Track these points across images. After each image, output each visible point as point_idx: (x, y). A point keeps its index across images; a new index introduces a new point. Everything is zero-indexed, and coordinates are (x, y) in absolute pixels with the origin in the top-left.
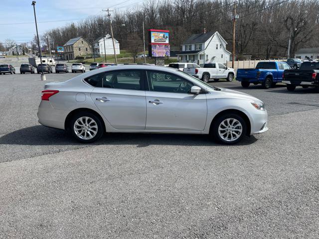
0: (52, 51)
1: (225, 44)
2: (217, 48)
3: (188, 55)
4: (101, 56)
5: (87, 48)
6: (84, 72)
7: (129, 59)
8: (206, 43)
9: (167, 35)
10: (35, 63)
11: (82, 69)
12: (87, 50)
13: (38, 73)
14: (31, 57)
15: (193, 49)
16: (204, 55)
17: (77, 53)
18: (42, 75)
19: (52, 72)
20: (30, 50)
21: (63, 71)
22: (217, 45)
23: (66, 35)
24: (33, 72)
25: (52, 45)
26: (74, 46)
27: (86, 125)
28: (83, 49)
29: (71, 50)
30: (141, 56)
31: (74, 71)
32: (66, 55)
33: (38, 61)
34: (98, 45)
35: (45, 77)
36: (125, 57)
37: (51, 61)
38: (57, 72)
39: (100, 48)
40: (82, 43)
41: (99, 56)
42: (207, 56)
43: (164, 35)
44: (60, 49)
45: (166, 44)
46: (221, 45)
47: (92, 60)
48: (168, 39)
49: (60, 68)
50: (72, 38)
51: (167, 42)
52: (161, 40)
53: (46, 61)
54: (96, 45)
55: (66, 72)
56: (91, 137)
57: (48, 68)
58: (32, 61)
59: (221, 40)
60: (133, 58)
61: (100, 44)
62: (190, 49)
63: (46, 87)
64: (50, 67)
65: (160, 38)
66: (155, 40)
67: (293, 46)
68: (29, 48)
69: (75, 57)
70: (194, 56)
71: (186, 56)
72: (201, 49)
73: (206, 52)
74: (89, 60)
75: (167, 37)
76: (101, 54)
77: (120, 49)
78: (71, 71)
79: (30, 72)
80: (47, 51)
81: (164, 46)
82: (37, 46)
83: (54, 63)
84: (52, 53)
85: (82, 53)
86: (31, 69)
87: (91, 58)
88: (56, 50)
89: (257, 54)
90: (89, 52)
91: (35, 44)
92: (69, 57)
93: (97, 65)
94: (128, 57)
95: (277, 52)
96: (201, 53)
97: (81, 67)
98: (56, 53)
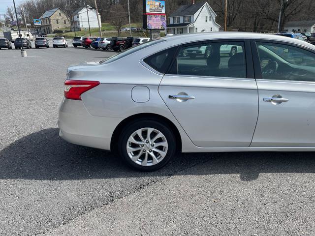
0: (28, 25)
1: (214, 16)
2: (206, 21)
3: (176, 28)
4: (82, 29)
5: (65, 21)
6: (67, 46)
7: (112, 33)
8: (196, 15)
9: (163, 3)
10: (11, 38)
11: (64, 43)
12: (65, 23)
13: (16, 48)
14: (5, 31)
15: (181, 21)
16: (193, 28)
17: (54, 27)
18: (23, 50)
19: (31, 47)
20: (4, 23)
21: (44, 46)
22: (207, 17)
23: (41, 7)
24: (10, 48)
25: (27, 17)
26: (51, 18)
27: (148, 142)
28: (61, 22)
29: (48, 22)
30: (125, 29)
31: (55, 46)
32: (42, 29)
33: (15, 36)
34: (78, 17)
35: (25, 53)
36: (107, 30)
37: (28, 35)
38: (37, 47)
39: (80, 20)
40: (60, 15)
41: (79, 29)
42: (196, 28)
43: (160, 4)
44: (37, 22)
45: (162, 15)
46: (210, 17)
47: (72, 34)
48: (164, 8)
49: (40, 43)
50: (48, 10)
51: (163, 12)
52: (156, 10)
53: (23, 35)
54: (75, 17)
55: (48, 47)
56: (157, 161)
57: (27, 42)
58: (8, 35)
59: (211, 12)
60: (116, 32)
61: (80, 16)
62: (179, 21)
63: (71, 74)
64: (28, 41)
65: (156, 7)
66: (150, 9)
67: (283, 18)
68: (3, 22)
69: (53, 31)
70: (182, 29)
71: (174, 29)
72: (190, 22)
73: (196, 25)
74: (69, 34)
75: (163, 6)
76: (81, 27)
77: (102, 21)
78: (52, 46)
79: (7, 47)
80: (21, 24)
81: (160, 16)
82: (11, 20)
83: (31, 37)
84: (28, 27)
85: (60, 26)
86: (9, 45)
87: (71, 31)
88: (32, 24)
89: (244, 27)
90: (68, 25)
91: (9, 16)
92: (46, 30)
93: (81, 39)
94: (111, 30)
95: (263, 25)
96: (190, 26)
97: (63, 42)
98: (32, 26)
